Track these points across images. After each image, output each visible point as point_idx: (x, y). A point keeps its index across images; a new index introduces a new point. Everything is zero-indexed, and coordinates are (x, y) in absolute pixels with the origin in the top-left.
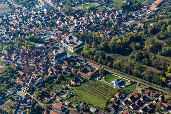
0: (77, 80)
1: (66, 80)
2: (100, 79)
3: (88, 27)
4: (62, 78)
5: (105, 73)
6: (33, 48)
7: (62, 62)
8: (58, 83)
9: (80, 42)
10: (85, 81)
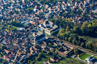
0: (55, 58)
1: (46, 58)
2: (75, 57)
3: (61, 14)
4: (43, 56)
5: (79, 52)
6: (15, 31)
7: (41, 43)
8: (39, 60)
9: (56, 27)
10: (63, 59)
